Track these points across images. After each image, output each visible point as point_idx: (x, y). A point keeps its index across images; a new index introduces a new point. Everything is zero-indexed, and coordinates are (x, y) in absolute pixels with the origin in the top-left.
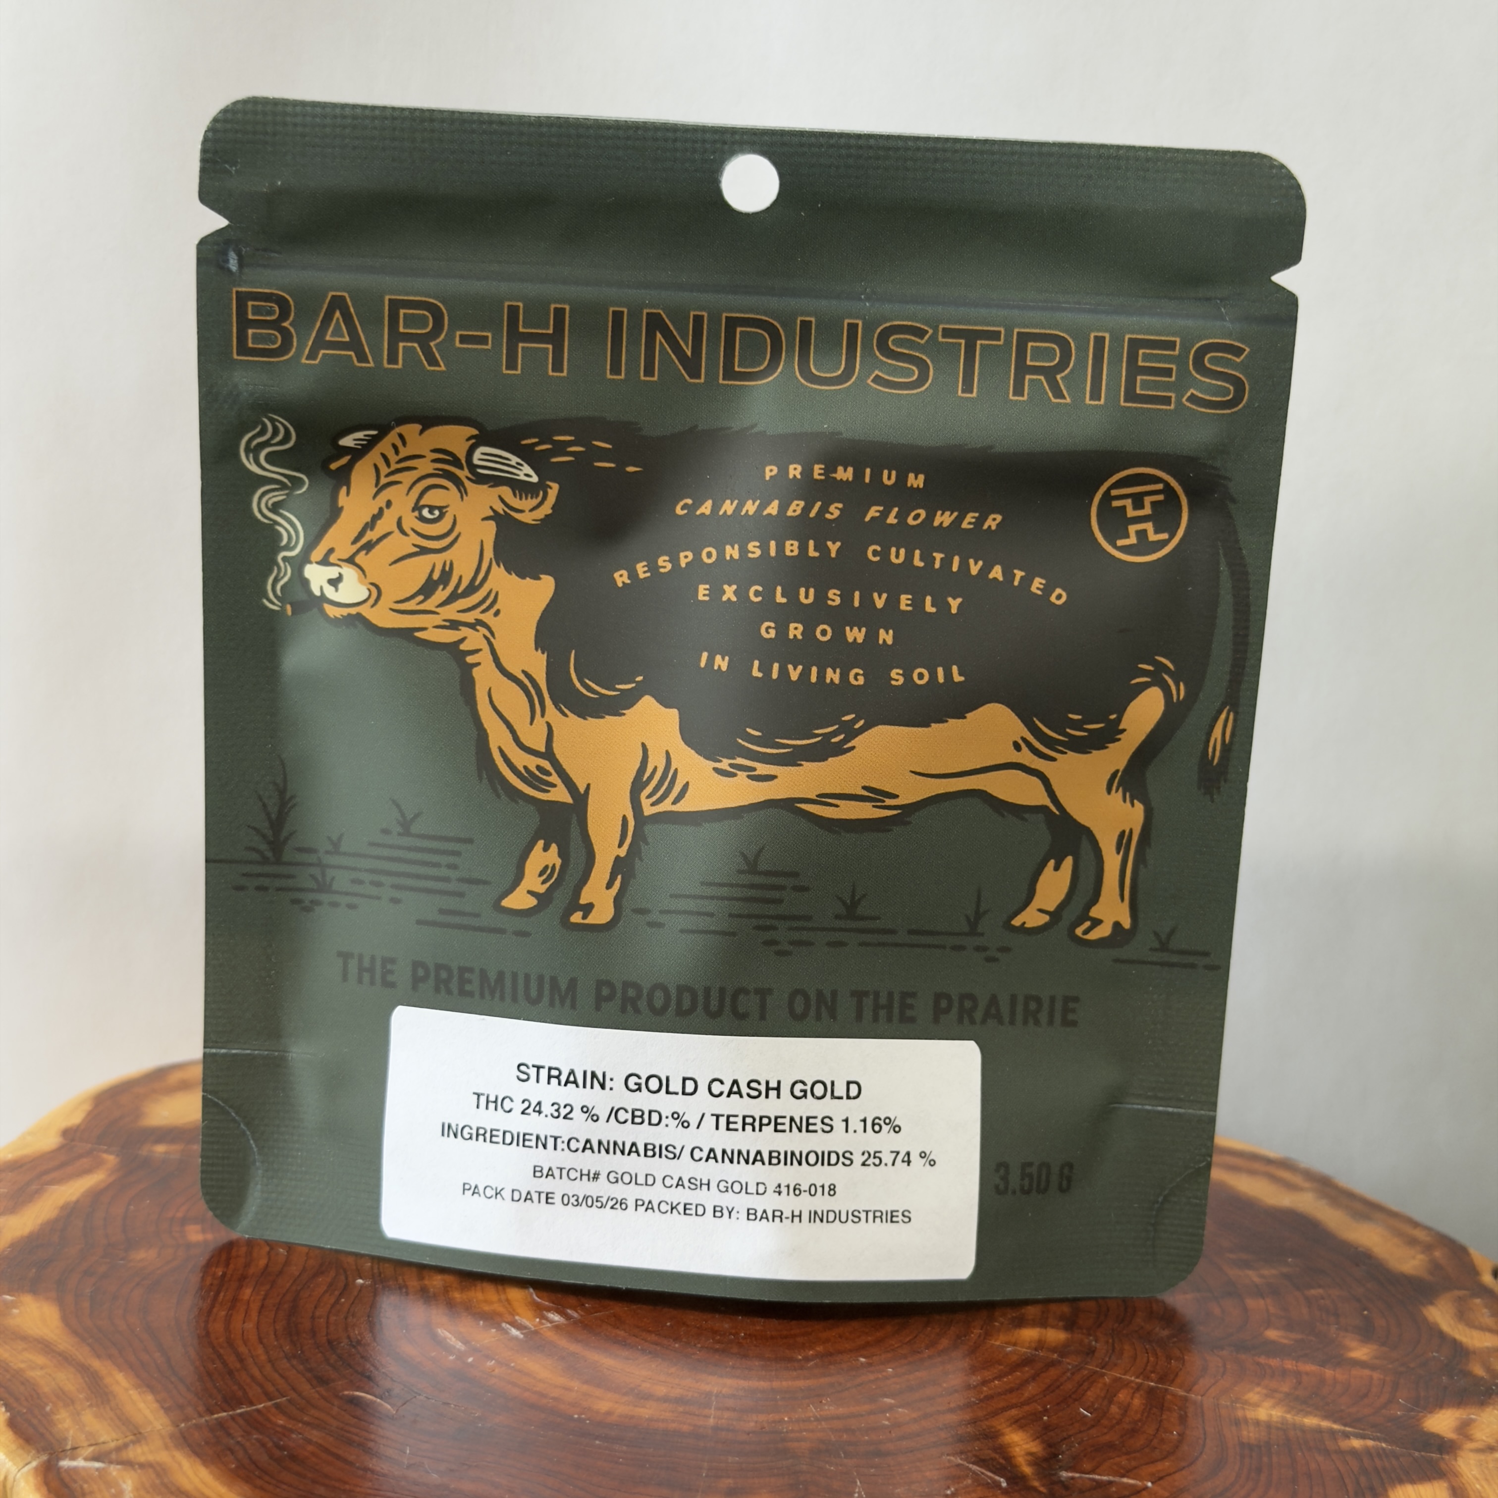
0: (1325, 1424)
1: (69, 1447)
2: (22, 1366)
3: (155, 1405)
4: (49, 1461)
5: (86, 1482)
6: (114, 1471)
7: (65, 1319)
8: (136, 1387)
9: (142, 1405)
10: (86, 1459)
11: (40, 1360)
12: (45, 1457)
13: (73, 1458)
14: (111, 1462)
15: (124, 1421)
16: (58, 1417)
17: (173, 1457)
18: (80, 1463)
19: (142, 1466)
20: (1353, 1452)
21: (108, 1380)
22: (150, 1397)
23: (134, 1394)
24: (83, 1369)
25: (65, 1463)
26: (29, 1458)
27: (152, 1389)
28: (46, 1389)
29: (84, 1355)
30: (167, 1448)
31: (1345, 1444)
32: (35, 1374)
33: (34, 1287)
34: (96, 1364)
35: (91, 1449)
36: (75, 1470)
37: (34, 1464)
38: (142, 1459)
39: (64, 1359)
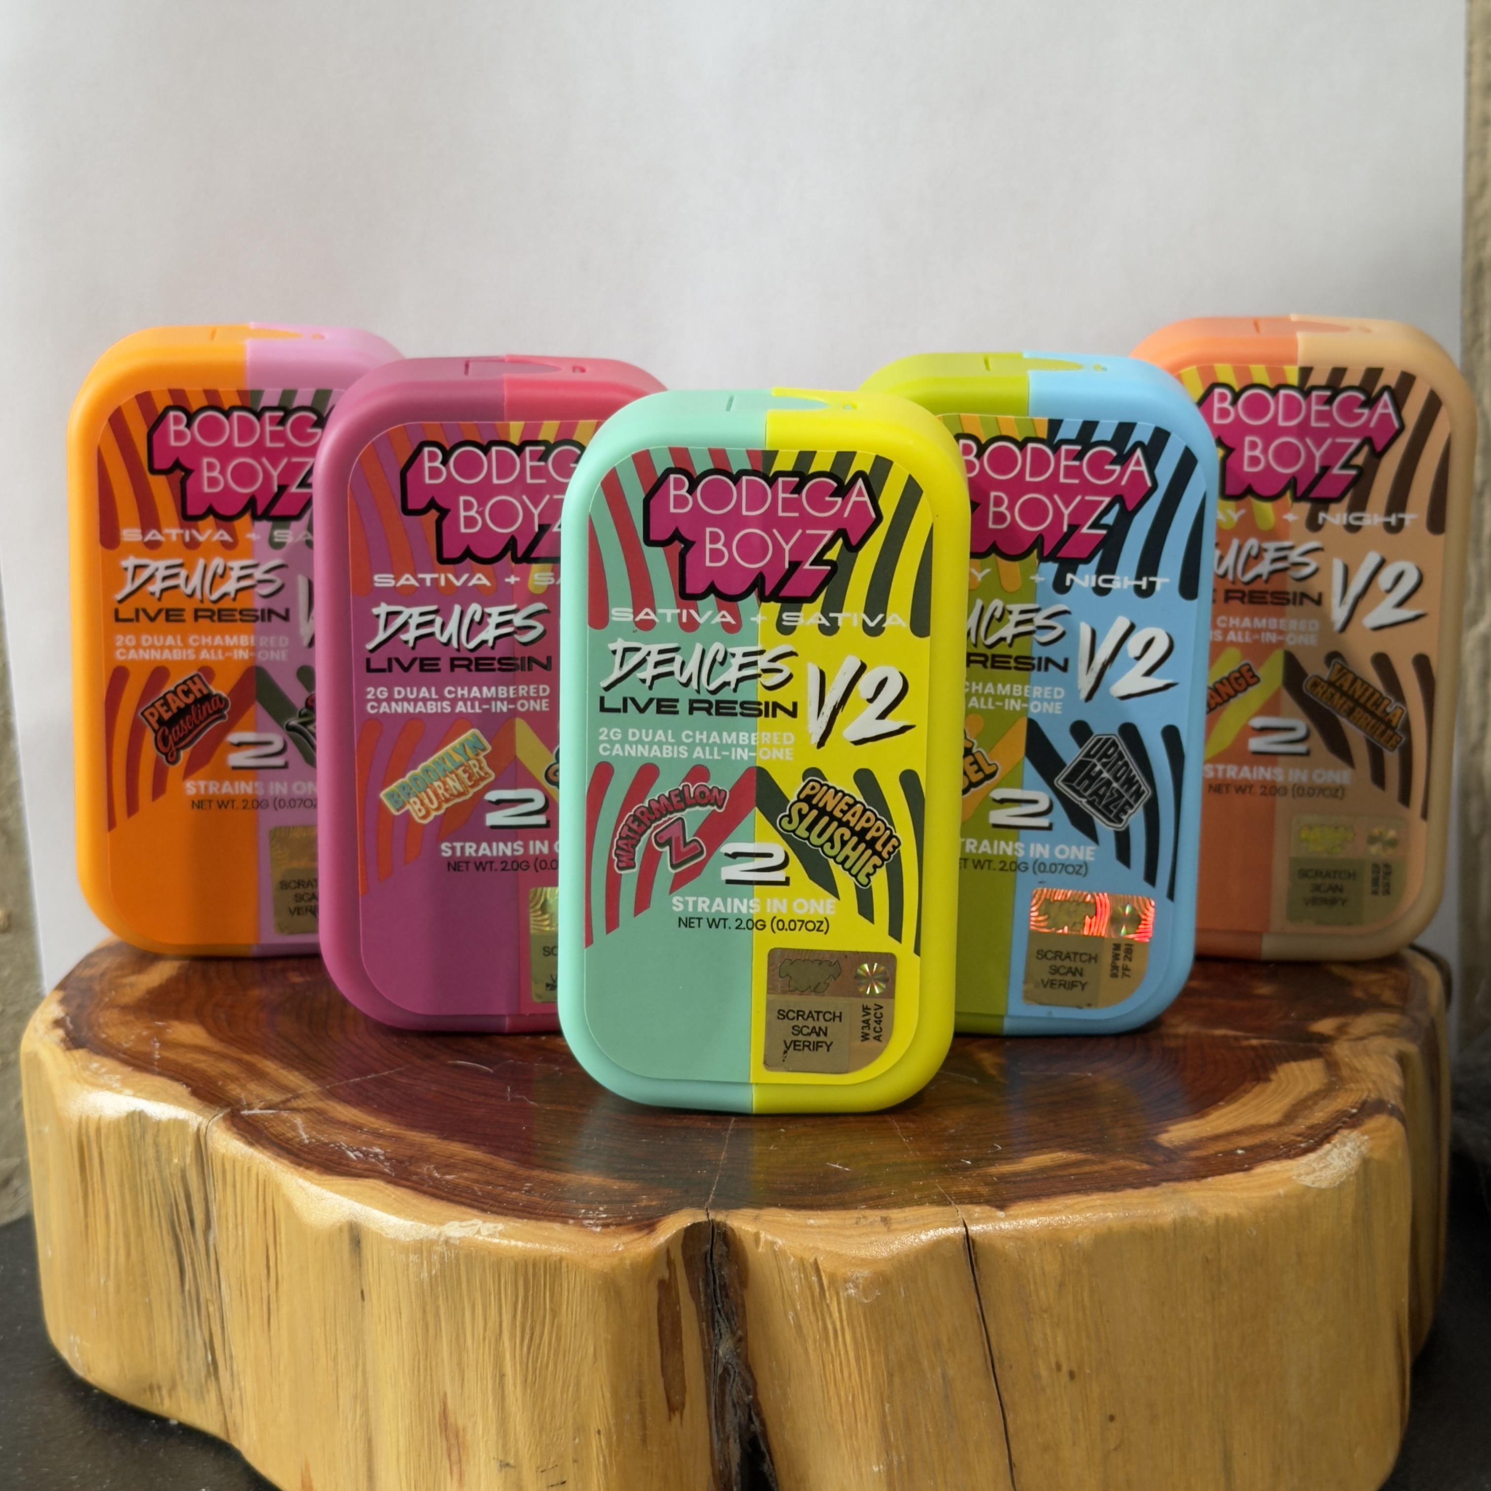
0: (1231, 1033)
1: (245, 1103)
2: (189, 1061)
3: (302, 1077)
4: (232, 1112)
5: (266, 1121)
6: (285, 1114)
7: (210, 1032)
8: (283, 1068)
9: (292, 1078)
10: (261, 1109)
11: (202, 1057)
12: (228, 1110)
13: (250, 1109)
14: (280, 1110)
15: (281, 1087)
16: (229, 1087)
17: (328, 1105)
18: (256, 1111)
19: (305, 1110)
20: (1253, 1048)
21: (259, 1065)
22: (296, 1073)
23: (284, 1072)
24: (238, 1061)
25: (245, 1112)
26: (216, 1112)
27: (298, 1069)
28: (213, 1073)
29: (233, 1052)
30: (321, 1100)
31: (1245, 1043)
32: (202, 1066)
33: (178, 1016)
34: (247, 1057)
35: (262, 1104)
36: (253, 1115)
37: (221, 1115)
38: (305, 1106)
39: (222, 1056)
